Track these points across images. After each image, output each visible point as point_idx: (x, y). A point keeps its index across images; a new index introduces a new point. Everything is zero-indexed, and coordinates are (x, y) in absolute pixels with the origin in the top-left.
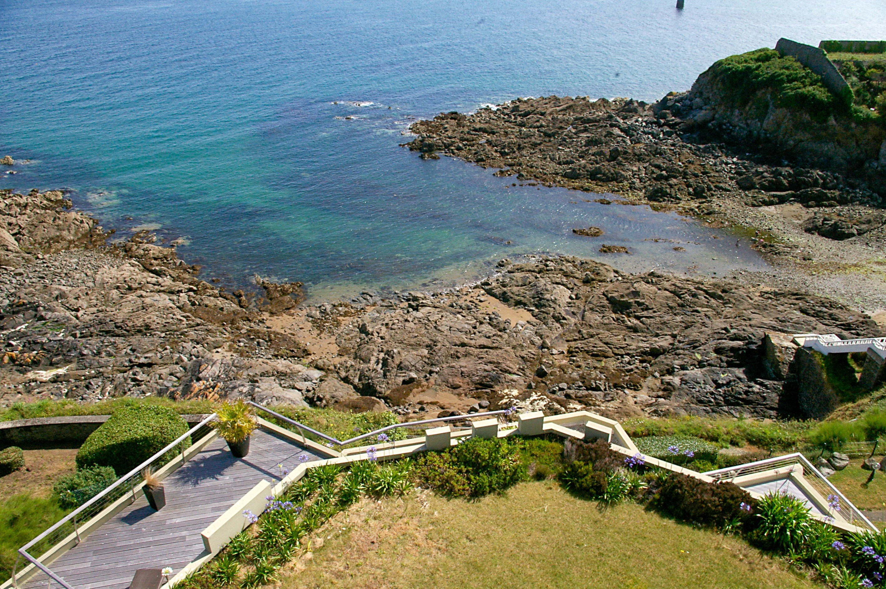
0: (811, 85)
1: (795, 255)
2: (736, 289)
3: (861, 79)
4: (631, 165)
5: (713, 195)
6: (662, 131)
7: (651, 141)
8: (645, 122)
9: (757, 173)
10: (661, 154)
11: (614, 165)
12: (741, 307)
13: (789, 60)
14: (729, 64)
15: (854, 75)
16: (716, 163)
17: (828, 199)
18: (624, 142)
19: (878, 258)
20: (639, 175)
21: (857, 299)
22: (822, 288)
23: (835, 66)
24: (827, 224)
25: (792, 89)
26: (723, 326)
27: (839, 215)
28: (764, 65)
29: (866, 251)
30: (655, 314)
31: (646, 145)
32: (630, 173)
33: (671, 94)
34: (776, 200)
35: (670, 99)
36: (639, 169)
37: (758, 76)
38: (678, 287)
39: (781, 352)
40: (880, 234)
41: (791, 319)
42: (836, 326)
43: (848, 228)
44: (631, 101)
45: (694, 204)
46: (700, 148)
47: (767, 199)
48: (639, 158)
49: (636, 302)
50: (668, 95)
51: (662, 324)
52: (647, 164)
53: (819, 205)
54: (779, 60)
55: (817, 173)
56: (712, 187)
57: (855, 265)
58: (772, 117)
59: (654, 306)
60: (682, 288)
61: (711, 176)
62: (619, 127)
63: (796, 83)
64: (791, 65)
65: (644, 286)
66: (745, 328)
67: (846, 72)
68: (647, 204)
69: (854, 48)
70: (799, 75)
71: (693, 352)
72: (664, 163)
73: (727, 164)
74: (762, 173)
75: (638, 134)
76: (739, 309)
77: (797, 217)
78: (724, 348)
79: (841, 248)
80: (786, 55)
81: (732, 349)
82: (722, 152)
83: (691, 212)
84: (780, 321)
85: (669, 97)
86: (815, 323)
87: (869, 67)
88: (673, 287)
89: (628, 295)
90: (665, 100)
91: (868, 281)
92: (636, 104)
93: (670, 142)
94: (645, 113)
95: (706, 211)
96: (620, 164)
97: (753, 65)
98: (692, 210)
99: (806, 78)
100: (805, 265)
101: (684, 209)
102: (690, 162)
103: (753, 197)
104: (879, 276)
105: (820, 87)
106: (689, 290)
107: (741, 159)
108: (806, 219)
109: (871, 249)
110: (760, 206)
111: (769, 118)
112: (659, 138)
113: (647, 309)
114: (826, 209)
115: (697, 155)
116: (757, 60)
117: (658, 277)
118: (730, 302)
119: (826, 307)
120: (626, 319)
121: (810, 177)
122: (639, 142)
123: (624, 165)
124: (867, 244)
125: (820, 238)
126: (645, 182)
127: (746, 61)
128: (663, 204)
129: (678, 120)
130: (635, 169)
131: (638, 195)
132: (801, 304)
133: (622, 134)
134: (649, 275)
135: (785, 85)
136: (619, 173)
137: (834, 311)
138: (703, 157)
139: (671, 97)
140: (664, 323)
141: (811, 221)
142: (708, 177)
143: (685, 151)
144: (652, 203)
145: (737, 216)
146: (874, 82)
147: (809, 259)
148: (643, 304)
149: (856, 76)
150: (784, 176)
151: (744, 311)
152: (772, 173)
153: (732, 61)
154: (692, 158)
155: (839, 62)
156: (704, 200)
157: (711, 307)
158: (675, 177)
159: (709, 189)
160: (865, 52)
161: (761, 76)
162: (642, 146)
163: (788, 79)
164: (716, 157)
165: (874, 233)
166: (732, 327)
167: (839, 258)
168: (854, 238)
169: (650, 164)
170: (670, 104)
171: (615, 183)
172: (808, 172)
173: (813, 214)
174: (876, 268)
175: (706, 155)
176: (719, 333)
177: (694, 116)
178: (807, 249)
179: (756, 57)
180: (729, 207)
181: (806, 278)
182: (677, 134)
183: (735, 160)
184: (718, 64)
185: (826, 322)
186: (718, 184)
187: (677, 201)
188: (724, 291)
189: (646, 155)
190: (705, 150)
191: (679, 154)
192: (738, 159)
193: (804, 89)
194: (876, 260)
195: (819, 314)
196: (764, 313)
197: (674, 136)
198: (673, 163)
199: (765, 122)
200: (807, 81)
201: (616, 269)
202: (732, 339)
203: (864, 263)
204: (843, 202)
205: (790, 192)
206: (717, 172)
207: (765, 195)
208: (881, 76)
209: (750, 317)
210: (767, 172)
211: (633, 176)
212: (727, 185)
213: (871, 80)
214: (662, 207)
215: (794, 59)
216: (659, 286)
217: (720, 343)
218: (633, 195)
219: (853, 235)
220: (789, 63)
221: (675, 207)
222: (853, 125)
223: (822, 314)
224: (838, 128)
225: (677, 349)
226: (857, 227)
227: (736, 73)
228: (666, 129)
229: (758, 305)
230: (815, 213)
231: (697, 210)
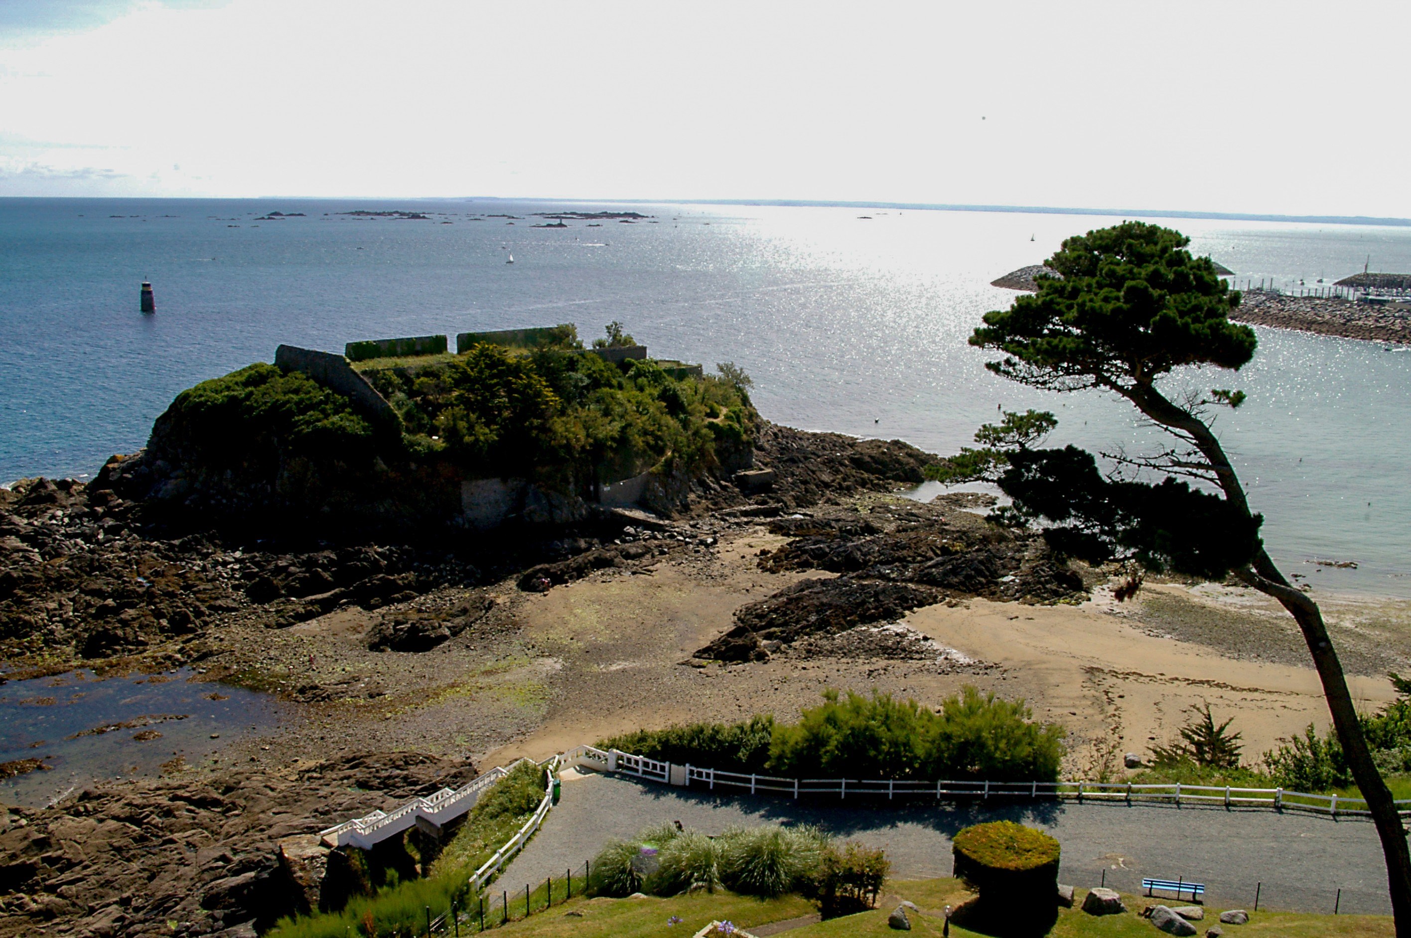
0: (336, 413)
1: (355, 693)
2: (248, 779)
3: (411, 394)
4: (43, 599)
5: (206, 623)
6: (102, 527)
7: (82, 549)
8: (69, 516)
9: (279, 570)
10: (101, 569)
11: (8, 606)
12: (257, 810)
13: (297, 379)
14: (201, 396)
15: (400, 390)
16: (204, 566)
17: (400, 589)
18: (28, 559)
19: (485, 665)
20: (61, 616)
21: (459, 740)
22: (403, 736)
23: (366, 379)
24: (401, 630)
25: (308, 423)
26: (217, 854)
27: (420, 611)
28: (258, 391)
29: (467, 659)
30: (85, 872)
31: (71, 558)
32: (44, 615)
33: (113, 459)
34: (317, 607)
35: (114, 469)
36: (61, 605)
37: (251, 408)
38: (137, 806)
39: (303, 868)
40: (484, 627)
41: (340, 804)
42: (416, 794)
43: (434, 628)
44: (42, 484)
45: (172, 648)
46: (175, 545)
47: (301, 610)
48: (60, 584)
49: (44, 860)
50: (109, 462)
51: (102, 886)
52: (76, 592)
53: (388, 602)
54: (282, 380)
55: (375, 550)
56: (203, 609)
57: (453, 686)
58: (286, 474)
59: (84, 857)
60: (145, 806)
61: (199, 591)
62: (17, 534)
63: (312, 412)
64: (302, 386)
65: (71, 823)
66: (259, 845)
67: (386, 388)
68: (82, 666)
69: (399, 350)
70: (315, 400)
71: (163, 921)
72: (108, 584)
73: (225, 564)
74: (286, 567)
75: (55, 540)
76: (254, 814)
77: (355, 630)
78: (218, 894)
79: (430, 663)
80: (292, 370)
81: (234, 891)
82: (215, 545)
83: (168, 663)
84: (322, 813)
85: (111, 466)
86: (381, 799)
87: (418, 376)
88: (127, 808)
89: (25, 851)
90: (105, 471)
91: (474, 705)
92: (53, 487)
93: (119, 543)
94: (72, 500)
95: (195, 655)
96: (19, 601)
97: (240, 393)
98: (169, 658)
99: (326, 404)
100: (373, 707)
101: (155, 658)
102: (157, 574)
103: (277, 612)
104: (490, 693)
105: (351, 414)
106: (158, 806)
107: (248, 553)
108: (370, 629)
109: (474, 653)
110: (291, 624)
111: (282, 475)
112: (98, 542)
113: (70, 865)
114: (400, 606)
115: (170, 559)
116: (246, 384)
117: (99, 797)
118: (235, 806)
119: (398, 767)
120: (27, 899)
121: (365, 559)
122: (59, 555)
123: (30, 603)
124: (468, 647)
125: (395, 655)
126: (75, 627)
127: (228, 388)
128: (114, 659)
129: (129, 503)
130: (52, 605)
131: (63, 653)
132: (359, 774)
133: (24, 546)
134: (81, 799)
135: (296, 418)
136: (20, 619)
137: (413, 769)
138: (182, 560)
139: (116, 465)
140: (108, 883)
141: (377, 630)
142: (195, 593)
143: (148, 555)
144: (91, 662)
145: (253, 651)
146: (431, 397)
147: (379, 695)
148: (59, 858)
149: (404, 391)
150: (322, 566)
151: (261, 815)
152: (303, 564)
153: (205, 390)
154: (163, 565)
155: (372, 374)
156: (191, 636)
157: (200, 825)
158: (133, 606)
159: (199, 614)
160: (417, 354)
161: (257, 408)
162: (63, 560)
163: (298, 408)
164: (205, 557)
165: (476, 626)
166: (235, 852)
167: (426, 680)
168: (447, 643)
169: (82, 591)
170: (114, 477)
171: (15, 641)
172: (360, 551)
173: (380, 618)
174: (483, 681)
175: (187, 555)
176: (212, 869)
177: (157, 492)
178: (375, 678)
179: (243, 379)
180: (238, 637)
181: (376, 726)
182: (130, 529)
183: (238, 554)
184: (183, 399)
185: (400, 792)
186: (213, 603)
187: (141, 648)
188: (228, 789)
189: (72, 576)
190: (184, 548)
191: (137, 563)
192: (243, 552)
193: (326, 422)
194: (483, 669)
195: (388, 782)
196: (296, 808)
197: (125, 532)
198: (124, 582)
199: (278, 482)
200: (329, 407)
201: (14, 806)
202: (236, 873)
203: (465, 678)
204: (423, 588)
205: (337, 590)
206: (208, 581)
207: (297, 604)
208: (437, 386)
209: (271, 822)
210: (293, 564)
211: (50, 620)
212: (229, 601)
213: (426, 394)
214: (111, 666)
215: (304, 377)
216: (100, 816)
217: (212, 888)
218: (51, 655)
219: (444, 638)
220: (297, 383)
221: (137, 660)
222: (413, 466)
223: (391, 781)
224: (392, 475)
225: (132, 923)
226: (449, 624)
227: (215, 409)
228: (109, 522)
229: (285, 797)
230: (383, 617)
231: (179, 656)
